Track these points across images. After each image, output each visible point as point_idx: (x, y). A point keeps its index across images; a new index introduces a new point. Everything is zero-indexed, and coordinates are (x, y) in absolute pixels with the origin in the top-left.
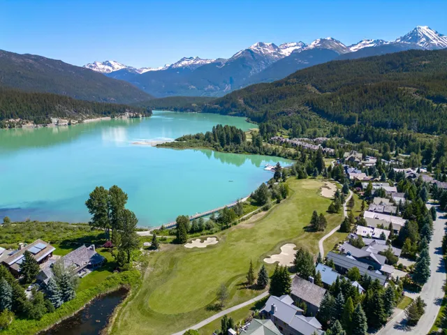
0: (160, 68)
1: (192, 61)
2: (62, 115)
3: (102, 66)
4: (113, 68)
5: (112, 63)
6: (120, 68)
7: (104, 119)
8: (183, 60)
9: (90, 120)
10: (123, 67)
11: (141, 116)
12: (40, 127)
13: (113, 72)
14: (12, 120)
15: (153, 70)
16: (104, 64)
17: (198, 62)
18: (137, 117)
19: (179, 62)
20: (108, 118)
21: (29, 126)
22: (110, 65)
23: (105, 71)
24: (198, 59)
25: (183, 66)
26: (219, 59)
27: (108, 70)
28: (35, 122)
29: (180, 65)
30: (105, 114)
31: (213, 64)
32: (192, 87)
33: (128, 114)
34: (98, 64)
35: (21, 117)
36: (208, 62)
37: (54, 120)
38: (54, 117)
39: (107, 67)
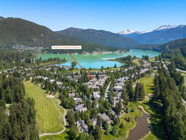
0: (151, 31)
1: (166, 27)
2: (97, 51)
3: (126, 32)
4: (130, 32)
5: (130, 30)
6: (133, 32)
7: (110, 52)
8: (161, 27)
9: (105, 53)
10: (134, 32)
11: (123, 52)
12: (90, 54)
13: (130, 34)
14: (84, 52)
15: (147, 32)
16: (127, 31)
17: (169, 28)
18: (121, 52)
19: (159, 28)
20: (112, 52)
21: (88, 54)
22: (129, 31)
23: (127, 33)
24: (169, 26)
25: (161, 29)
26: (180, 25)
27: (128, 33)
28: (89, 53)
29: (160, 29)
30: (111, 51)
31: (177, 28)
32: (162, 39)
33: (118, 51)
34: (125, 31)
35: (86, 51)
36: (175, 27)
37: (94, 52)
38: (94, 51)
39: (128, 32)
